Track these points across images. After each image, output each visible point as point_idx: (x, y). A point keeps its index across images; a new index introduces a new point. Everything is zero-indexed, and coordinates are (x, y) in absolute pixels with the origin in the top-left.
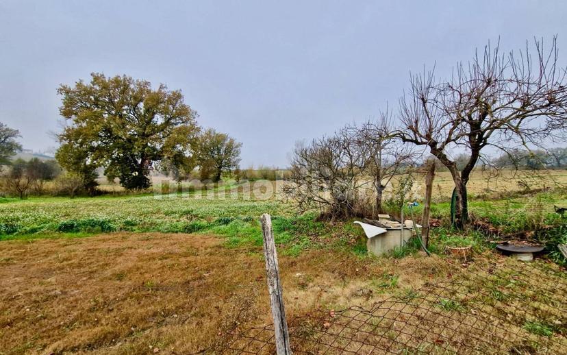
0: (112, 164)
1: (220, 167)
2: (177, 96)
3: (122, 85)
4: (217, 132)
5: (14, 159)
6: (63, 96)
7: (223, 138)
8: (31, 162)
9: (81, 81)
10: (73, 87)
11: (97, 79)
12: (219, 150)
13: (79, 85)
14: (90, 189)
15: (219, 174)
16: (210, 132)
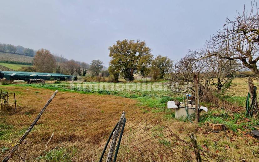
0: (122, 72)
1: (163, 72)
2: (143, 43)
3: (125, 43)
4: (162, 56)
5: (102, 70)
6: (110, 50)
7: (165, 58)
8: (106, 72)
9: (114, 44)
10: (112, 46)
11: (118, 43)
12: (163, 64)
13: (114, 46)
14: (116, 81)
15: (163, 76)
16: (159, 56)
